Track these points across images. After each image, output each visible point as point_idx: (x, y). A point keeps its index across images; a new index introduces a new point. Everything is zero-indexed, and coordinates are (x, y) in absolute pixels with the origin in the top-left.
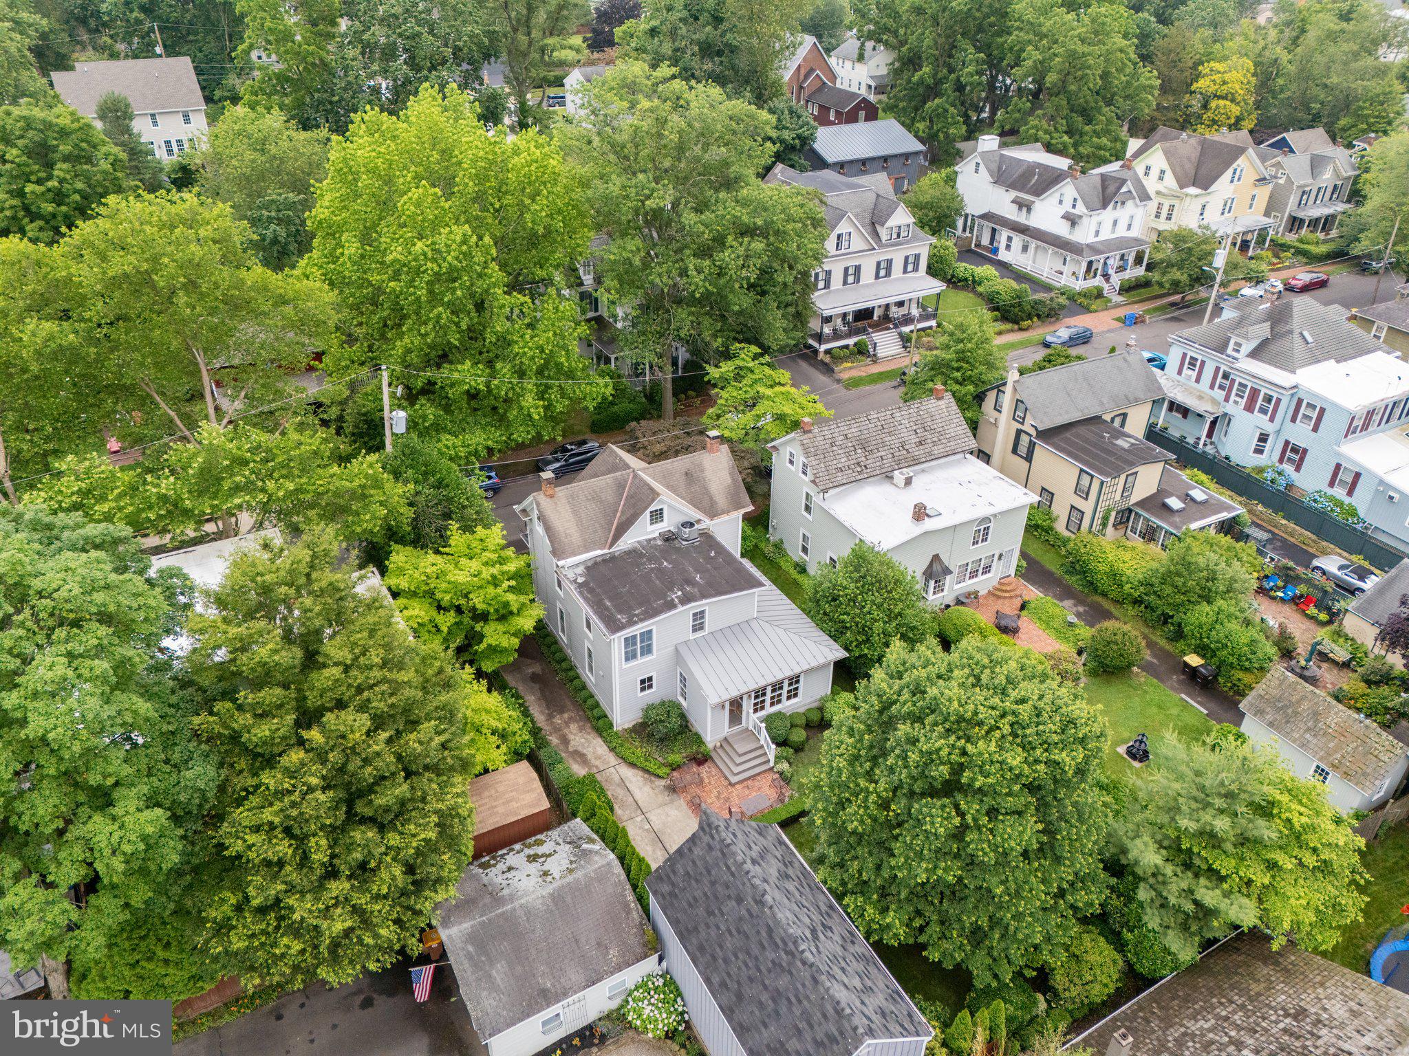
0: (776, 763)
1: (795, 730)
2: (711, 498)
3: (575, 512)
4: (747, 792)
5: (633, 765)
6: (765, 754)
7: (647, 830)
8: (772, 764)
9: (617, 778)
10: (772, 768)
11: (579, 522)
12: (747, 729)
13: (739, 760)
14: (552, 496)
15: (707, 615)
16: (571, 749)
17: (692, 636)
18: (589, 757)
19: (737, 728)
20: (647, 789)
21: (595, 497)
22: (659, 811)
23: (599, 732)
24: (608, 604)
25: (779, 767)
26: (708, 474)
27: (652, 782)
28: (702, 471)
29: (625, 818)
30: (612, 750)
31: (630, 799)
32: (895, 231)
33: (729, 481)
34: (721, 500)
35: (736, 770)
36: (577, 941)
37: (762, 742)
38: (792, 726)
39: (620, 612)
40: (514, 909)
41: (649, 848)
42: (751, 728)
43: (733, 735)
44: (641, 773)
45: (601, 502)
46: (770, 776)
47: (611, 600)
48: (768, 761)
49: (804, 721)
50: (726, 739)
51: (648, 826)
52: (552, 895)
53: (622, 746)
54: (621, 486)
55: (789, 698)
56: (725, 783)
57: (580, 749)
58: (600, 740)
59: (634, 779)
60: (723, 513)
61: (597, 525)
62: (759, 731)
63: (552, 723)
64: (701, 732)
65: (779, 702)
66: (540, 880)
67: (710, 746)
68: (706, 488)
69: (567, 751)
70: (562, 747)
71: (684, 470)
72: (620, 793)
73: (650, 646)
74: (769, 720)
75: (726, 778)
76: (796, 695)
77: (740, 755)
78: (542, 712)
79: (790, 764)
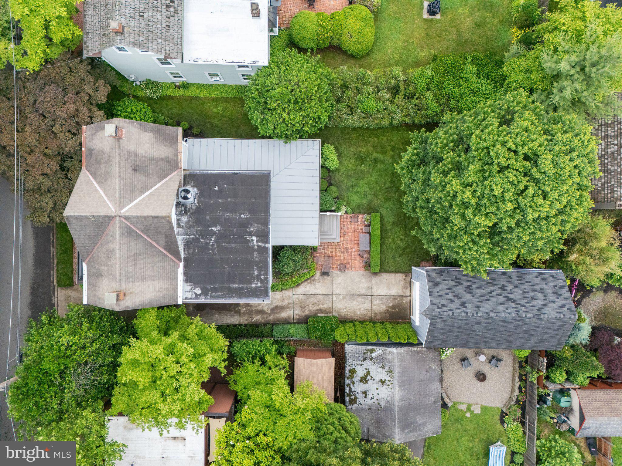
2: (162, 159)
3: (143, 279)
4: (347, 237)
5: (299, 285)
7: (343, 298)
9: (302, 297)
11: (152, 278)
13: (331, 232)
14: (125, 295)
16: (269, 312)
18: (280, 304)
20: (317, 285)
22: (335, 286)
24: (236, 286)
26: (141, 151)
27: (314, 280)
28: (136, 155)
29: (330, 305)
30: (282, 290)
31: (320, 297)
33: (151, 135)
34: (165, 152)
36: (422, 381)
39: (250, 282)
40: (398, 406)
41: (355, 303)
44: (306, 283)
45: (140, 254)
47: (234, 283)
51: (341, 297)
52: (399, 386)
53: (284, 285)
54: (129, 233)
56: (335, 244)
57: (271, 307)
59: (308, 288)
60: (177, 155)
61: (158, 264)
63: (244, 313)
66: (385, 386)
68: (153, 160)
69: (270, 314)
70: (265, 316)
71: (130, 171)
72: (312, 300)
77: (329, 230)
78: (232, 316)
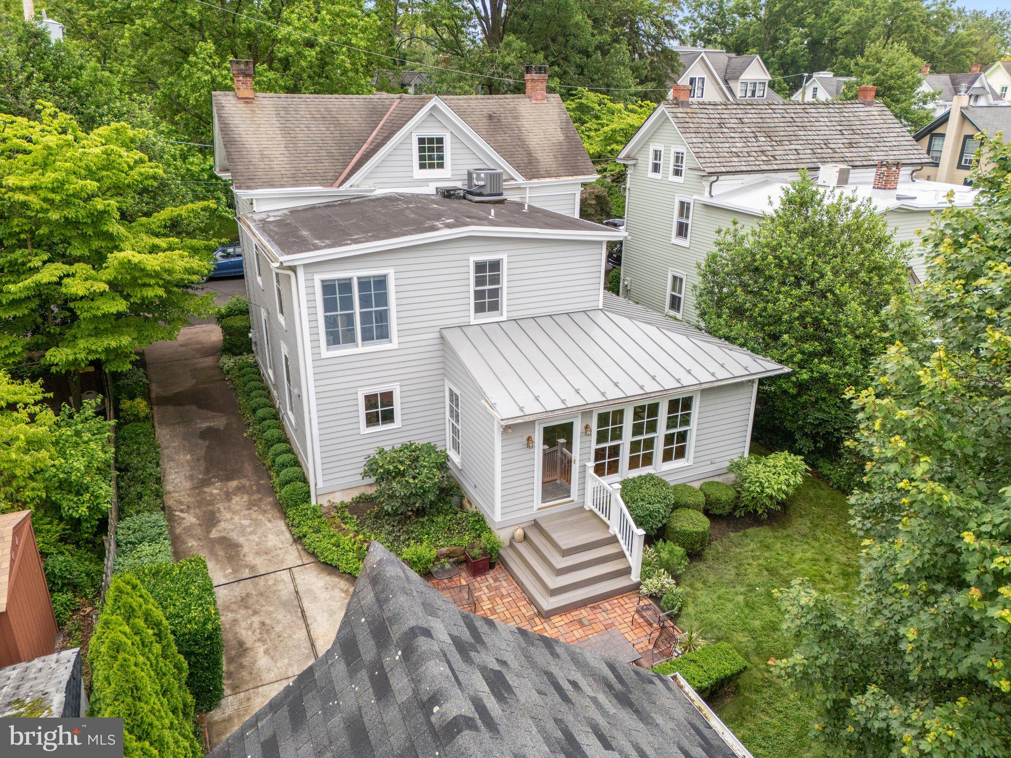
0: (646, 575)
1: (683, 513)
2: (529, 154)
3: (286, 129)
5: (330, 567)
6: (621, 555)
8: (635, 577)
9: (286, 591)
10: (636, 587)
11: (291, 142)
12: (581, 509)
13: (561, 562)
14: (247, 100)
15: (505, 267)
16: (214, 536)
17: (475, 319)
18: (246, 550)
19: (558, 505)
21: (329, 119)
23: (283, 508)
24: (305, 233)
25: (652, 584)
26: (526, 124)
28: (516, 118)
30: (298, 539)
31: (300, 633)
32: (750, 88)
33: (561, 137)
34: (545, 158)
35: (554, 582)
37: (614, 529)
38: (676, 506)
39: (323, 238)
42: (589, 505)
43: (551, 517)
45: (337, 125)
46: (631, 604)
47: (313, 230)
48: (627, 571)
49: (702, 499)
50: (536, 524)
53: (318, 531)
54: (376, 112)
55: (667, 457)
56: (530, 611)
57: (234, 536)
58: (281, 525)
60: (548, 175)
62: (607, 510)
63: (200, 496)
64: (485, 510)
65: (648, 460)
67: (503, 536)
68: (522, 140)
69: (207, 539)
71: (486, 112)
72: (283, 620)
73: (383, 317)
74: (629, 489)
75: (532, 601)
76: (681, 453)
77: (566, 553)
79: (677, 578)
